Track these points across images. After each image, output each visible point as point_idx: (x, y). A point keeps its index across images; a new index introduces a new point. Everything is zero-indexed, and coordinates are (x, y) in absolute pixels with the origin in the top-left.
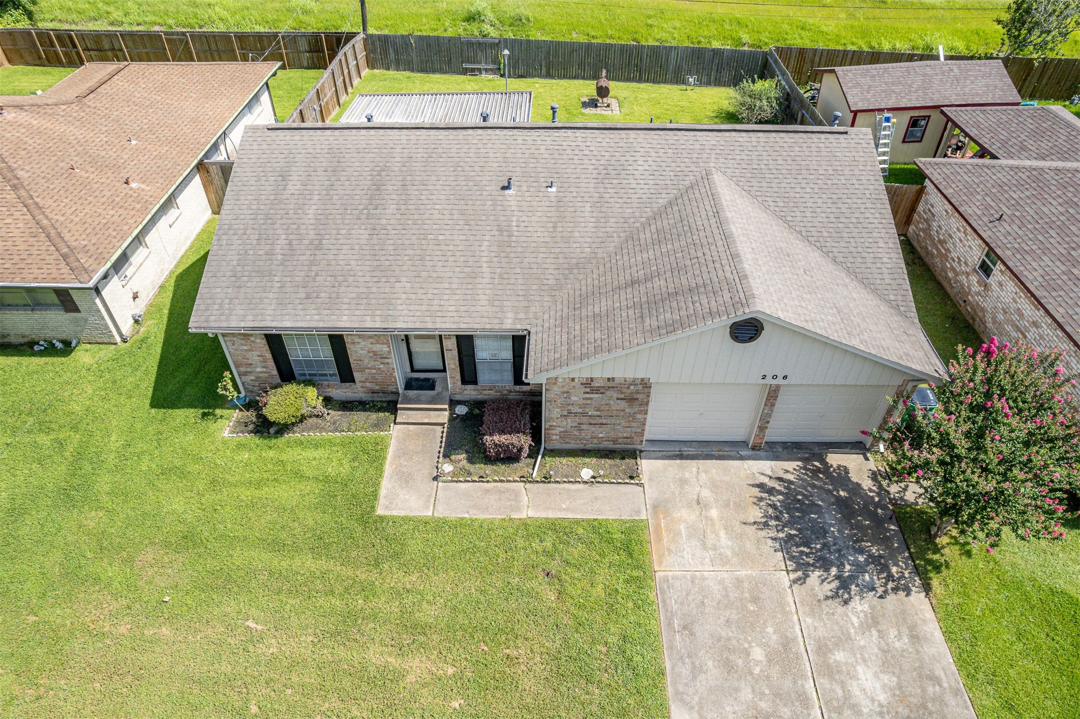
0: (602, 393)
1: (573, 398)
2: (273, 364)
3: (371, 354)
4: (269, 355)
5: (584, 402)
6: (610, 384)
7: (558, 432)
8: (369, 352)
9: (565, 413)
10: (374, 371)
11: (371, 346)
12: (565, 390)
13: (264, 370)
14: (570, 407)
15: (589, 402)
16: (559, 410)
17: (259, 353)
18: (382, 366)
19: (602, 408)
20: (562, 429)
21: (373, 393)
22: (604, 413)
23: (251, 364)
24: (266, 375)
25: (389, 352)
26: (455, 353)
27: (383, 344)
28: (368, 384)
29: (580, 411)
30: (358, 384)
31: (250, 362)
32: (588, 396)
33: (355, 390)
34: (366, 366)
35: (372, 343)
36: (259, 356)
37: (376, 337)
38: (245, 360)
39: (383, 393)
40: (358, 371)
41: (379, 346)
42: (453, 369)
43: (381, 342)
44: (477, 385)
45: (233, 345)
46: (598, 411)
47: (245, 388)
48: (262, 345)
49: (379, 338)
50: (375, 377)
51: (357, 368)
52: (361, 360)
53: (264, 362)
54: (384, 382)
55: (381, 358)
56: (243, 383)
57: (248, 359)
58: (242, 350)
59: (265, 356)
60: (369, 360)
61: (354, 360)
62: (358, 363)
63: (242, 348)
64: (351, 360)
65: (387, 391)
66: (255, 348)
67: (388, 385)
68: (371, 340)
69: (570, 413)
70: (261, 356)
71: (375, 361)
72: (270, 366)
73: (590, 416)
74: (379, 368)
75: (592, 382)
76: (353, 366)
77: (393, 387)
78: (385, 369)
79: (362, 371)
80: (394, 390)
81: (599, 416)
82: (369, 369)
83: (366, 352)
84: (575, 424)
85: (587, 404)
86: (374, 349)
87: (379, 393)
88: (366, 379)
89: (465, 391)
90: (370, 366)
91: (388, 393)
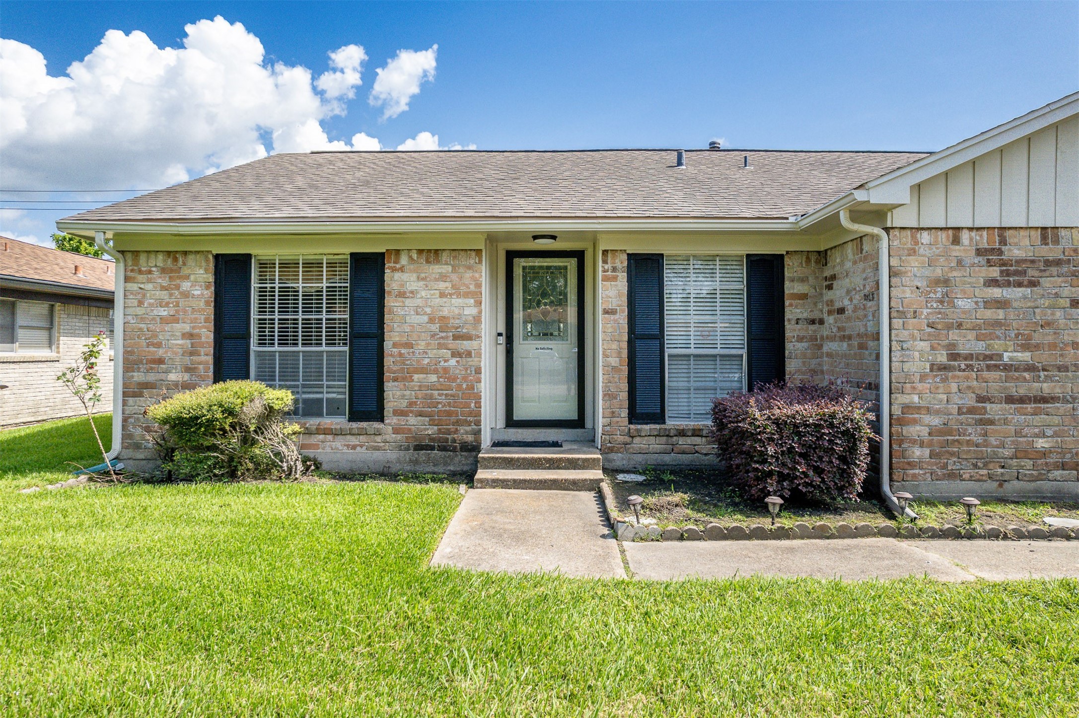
0: (1033, 284)
1: (963, 304)
2: (210, 359)
3: (435, 327)
4: (207, 335)
5: (989, 314)
6: (1051, 252)
7: (925, 431)
8: (431, 320)
9: (942, 358)
10: (433, 378)
11: (438, 301)
12: (939, 272)
13: (186, 377)
14: (954, 335)
15: (1001, 314)
16: (925, 345)
17: (187, 328)
18: (453, 362)
19: (1037, 338)
20: (936, 421)
21: (419, 448)
22: (1044, 357)
23: (161, 361)
25: (477, 319)
26: (622, 318)
27: (467, 295)
28: (413, 420)
29: (980, 347)
30: (391, 419)
31: (161, 352)
32: (996, 292)
33: (378, 438)
34: (418, 361)
35: (442, 295)
36: (184, 336)
37: (454, 277)
38: (152, 349)
39: (443, 449)
40: (395, 380)
41: (456, 301)
42: (614, 368)
43: (463, 289)
44: (664, 423)
45: (140, 303)
46: (1025, 347)
47: (126, 436)
48: (202, 304)
49: (461, 278)
50: (431, 397)
51: (395, 368)
52: (409, 345)
53: (192, 354)
54: (449, 414)
55: (455, 338)
56: (125, 420)
57: (159, 345)
58: (153, 319)
59: (199, 336)
60: (428, 344)
61: (395, 345)
62: (400, 355)
63: (155, 312)
64: (388, 345)
65: (454, 441)
66: (185, 312)
67: (458, 423)
68: (442, 285)
69: (954, 357)
70: (190, 336)
71: (440, 346)
72: (201, 367)
73: (1007, 368)
74: (446, 370)
75: (1003, 242)
76: (388, 362)
77: (468, 428)
78: (459, 372)
79: (404, 379)
80: (470, 438)
81: (1031, 368)
82: (423, 370)
83: (425, 318)
84: (970, 400)
85: (997, 324)
86: (445, 312)
87: (432, 448)
88: (411, 404)
89: (637, 440)
90: (426, 361)
91: (454, 450)
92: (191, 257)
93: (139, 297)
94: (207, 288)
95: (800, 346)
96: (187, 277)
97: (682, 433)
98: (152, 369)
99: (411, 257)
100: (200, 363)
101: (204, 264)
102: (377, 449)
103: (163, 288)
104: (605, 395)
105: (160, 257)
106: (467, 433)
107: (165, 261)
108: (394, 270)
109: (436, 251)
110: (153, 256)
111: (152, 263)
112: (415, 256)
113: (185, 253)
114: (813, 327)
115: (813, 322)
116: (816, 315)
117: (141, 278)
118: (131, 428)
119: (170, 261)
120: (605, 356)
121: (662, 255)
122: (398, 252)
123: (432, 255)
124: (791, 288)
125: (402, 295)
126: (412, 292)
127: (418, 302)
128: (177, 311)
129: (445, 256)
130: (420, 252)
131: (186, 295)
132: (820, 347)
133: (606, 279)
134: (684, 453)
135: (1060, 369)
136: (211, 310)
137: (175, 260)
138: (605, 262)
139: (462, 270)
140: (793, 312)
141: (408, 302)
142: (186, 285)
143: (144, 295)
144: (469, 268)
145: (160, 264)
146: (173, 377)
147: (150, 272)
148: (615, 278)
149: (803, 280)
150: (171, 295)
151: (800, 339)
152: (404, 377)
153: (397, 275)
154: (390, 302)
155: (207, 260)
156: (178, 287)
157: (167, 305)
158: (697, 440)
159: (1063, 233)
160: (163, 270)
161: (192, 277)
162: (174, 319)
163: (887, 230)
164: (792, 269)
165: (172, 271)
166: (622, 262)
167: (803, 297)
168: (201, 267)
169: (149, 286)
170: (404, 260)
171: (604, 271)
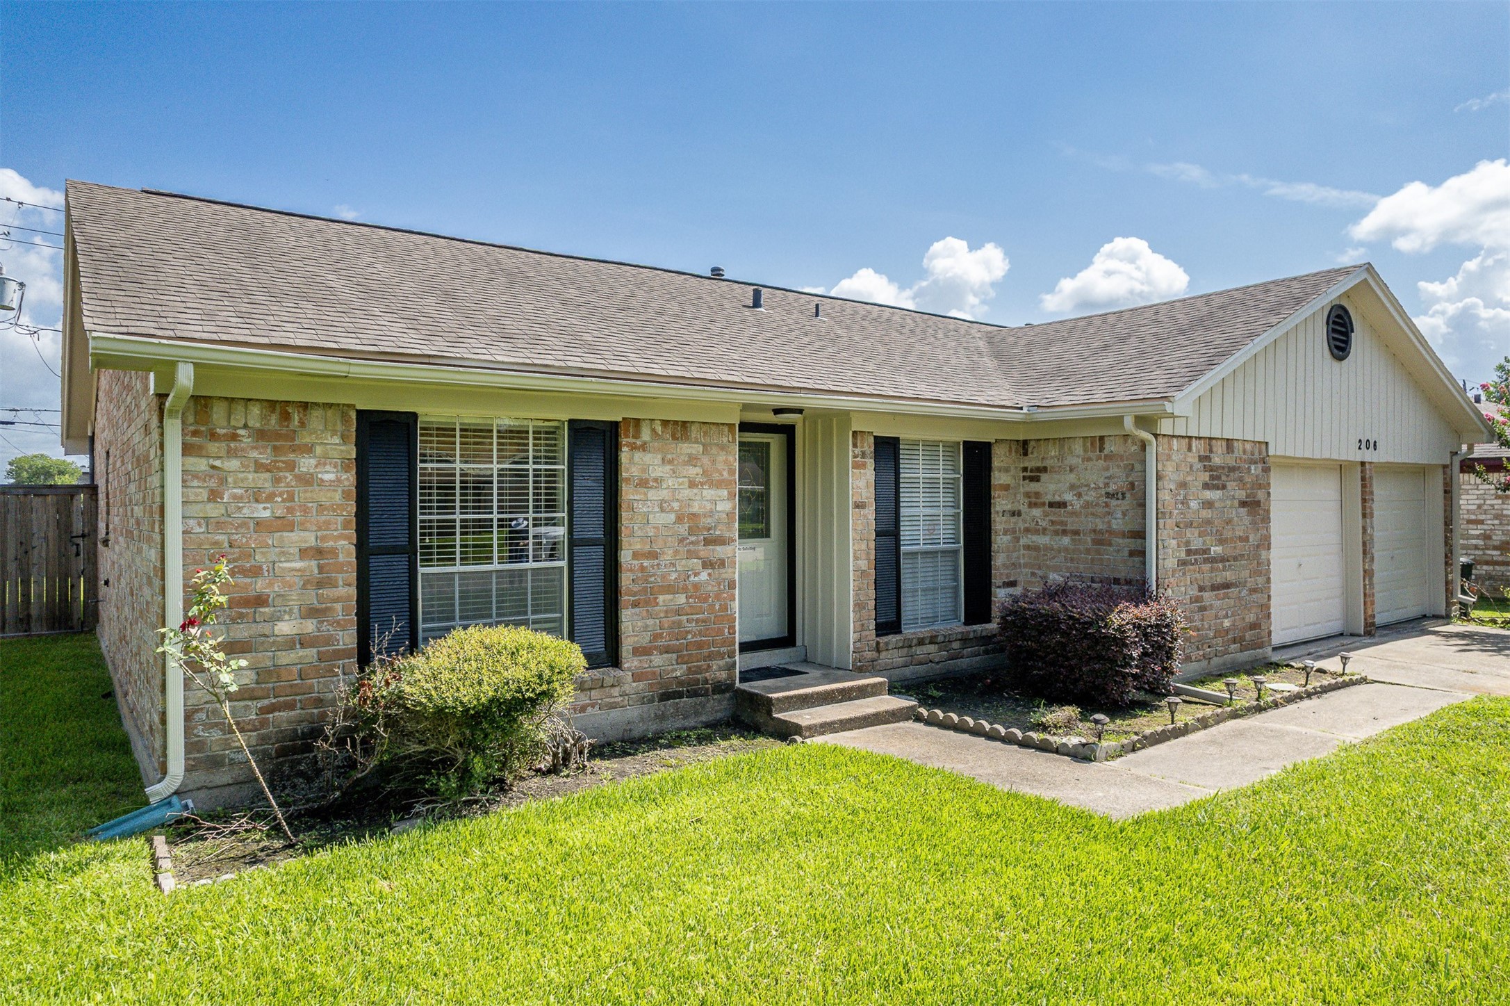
0: (1224, 487)
1: (1194, 505)
2: (353, 591)
3: (683, 529)
4: (345, 549)
5: (1205, 513)
6: (1231, 460)
8: (679, 520)
9: (1183, 554)
10: (681, 599)
11: (687, 493)
12: (1181, 476)
13: (310, 626)
14: (1188, 533)
15: (1210, 514)
16: (1174, 543)
17: (310, 539)
18: (704, 576)
19: (1225, 534)
21: (665, 697)
22: (1228, 550)
23: (260, 601)
24: (311, 653)
25: (731, 517)
26: (870, 512)
27: (719, 484)
28: (658, 660)
29: (1200, 543)
30: (630, 661)
31: (260, 585)
32: (1208, 495)
33: (615, 691)
34: (663, 577)
35: (692, 484)
36: (304, 553)
37: (706, 460)
38: (242, 580)
39: (694, 694)
40: (635, 605)
41: (709, 493)
42: (863, 572)
43: (716, 476)
44: (900, 632)
45: (214, 496)
46: (1221, 541)
47: (192, 746)
48: (338, 497)
49: (714, 462)
50: (679, 624)
51: (635, 588)
52: (653, 555)
53: (320, 584)
54: (700, 645)
55: (708, 542)
56: (188, 717)
57: (256, 572)
58: (244, 524)
59: (333, 552)
60: (676, 552)
61: (636, 555)
62: (642, 569)
63: (246, 512)
64: (625, 557)
65: (706, 681)
66: (306, 510)
67: (710, 657)
68: (693, 471)
69: (1189, 552)
70: (319, 553)
71: (690, 555)
72: (338, 606)
73: (1214, 560)
74: (696, 586)
75: (1211, 451)
76: (625, 580)
77: (721, 663)
78: (711, 589)
79: (647, 603)
80: (723, 675)
81: (1223, 560)
82: (671, 589)
83: (673, 517)
84: (1194, 592)
85: (1208, 522)
86: (695, 509)
87: (680, 695)
88: (656, 637)
89: (883, 655)
90: (673, 576)
91: (706, 695)
92: (316, 413)
93: (212, 483)
94: (346, 469)
95: (1006, 538)
96: (309, 449)
97: (921, 642)
98: (241, 616)
99: (653, 430)
100: (337, 600)
101: (339, 427)
102: (613, 706)
103: (259, 467)
104: (855, 605)
105: (256, 410)
106: (720, 669)
107: (263, 417)
108: (633, 447)
109: (684, 422)
110: (240, 408)
111: (238, 420)
112: (659, 429)
113: (305, 406)
114: (1014, 519)
115: (1013, 514)
116: (1016, 507)
117: (213, 447)
118: (199, 730)
119: (274, 419)
120: (856, 558)
121: (897, 439)
122: (637, 422)
123: (680, 429)
124: (998, 478)
125: (643, 484)
126: (656, 480)
127: (664, 494)
128: (290, 510)
129: (694, 432)
130: (665, 423)
131: (307, 480)
132: (1018, 539)
133: (856, 466)
134: (921, 664)
135: (1235, 559)
136: (352, 507)
137: (286, 416)
138: (855, 445)
139: (714, 451)
140: (1000, 504)
141: (652, 494)
142: (306, 464)
143: (223, 481)
144: (722, 448)
145: (254, 423)
146: (285, 628)
147: (234, 437)
148: (863, 466)
149: (1007, 470)
150: (277, 480)
151: (1006, 532)
152: (645, 601)
153: (638, 456)
154: (628, 493)
155: (345, 418)
156: (291, 466)
157: (270, 498)
158: (932, 648)
159: (1236, 444)
160: (260, 435)
161: (319, 450)
162: (283, 524)
163: (1156, 436)
164: (999, 458)
165: (278, 436)
166: (869, 446)
167: (1006, 488)
168: (334, 432)
169: (233, 464)
170: (646, 435)
171: (855, 457)
